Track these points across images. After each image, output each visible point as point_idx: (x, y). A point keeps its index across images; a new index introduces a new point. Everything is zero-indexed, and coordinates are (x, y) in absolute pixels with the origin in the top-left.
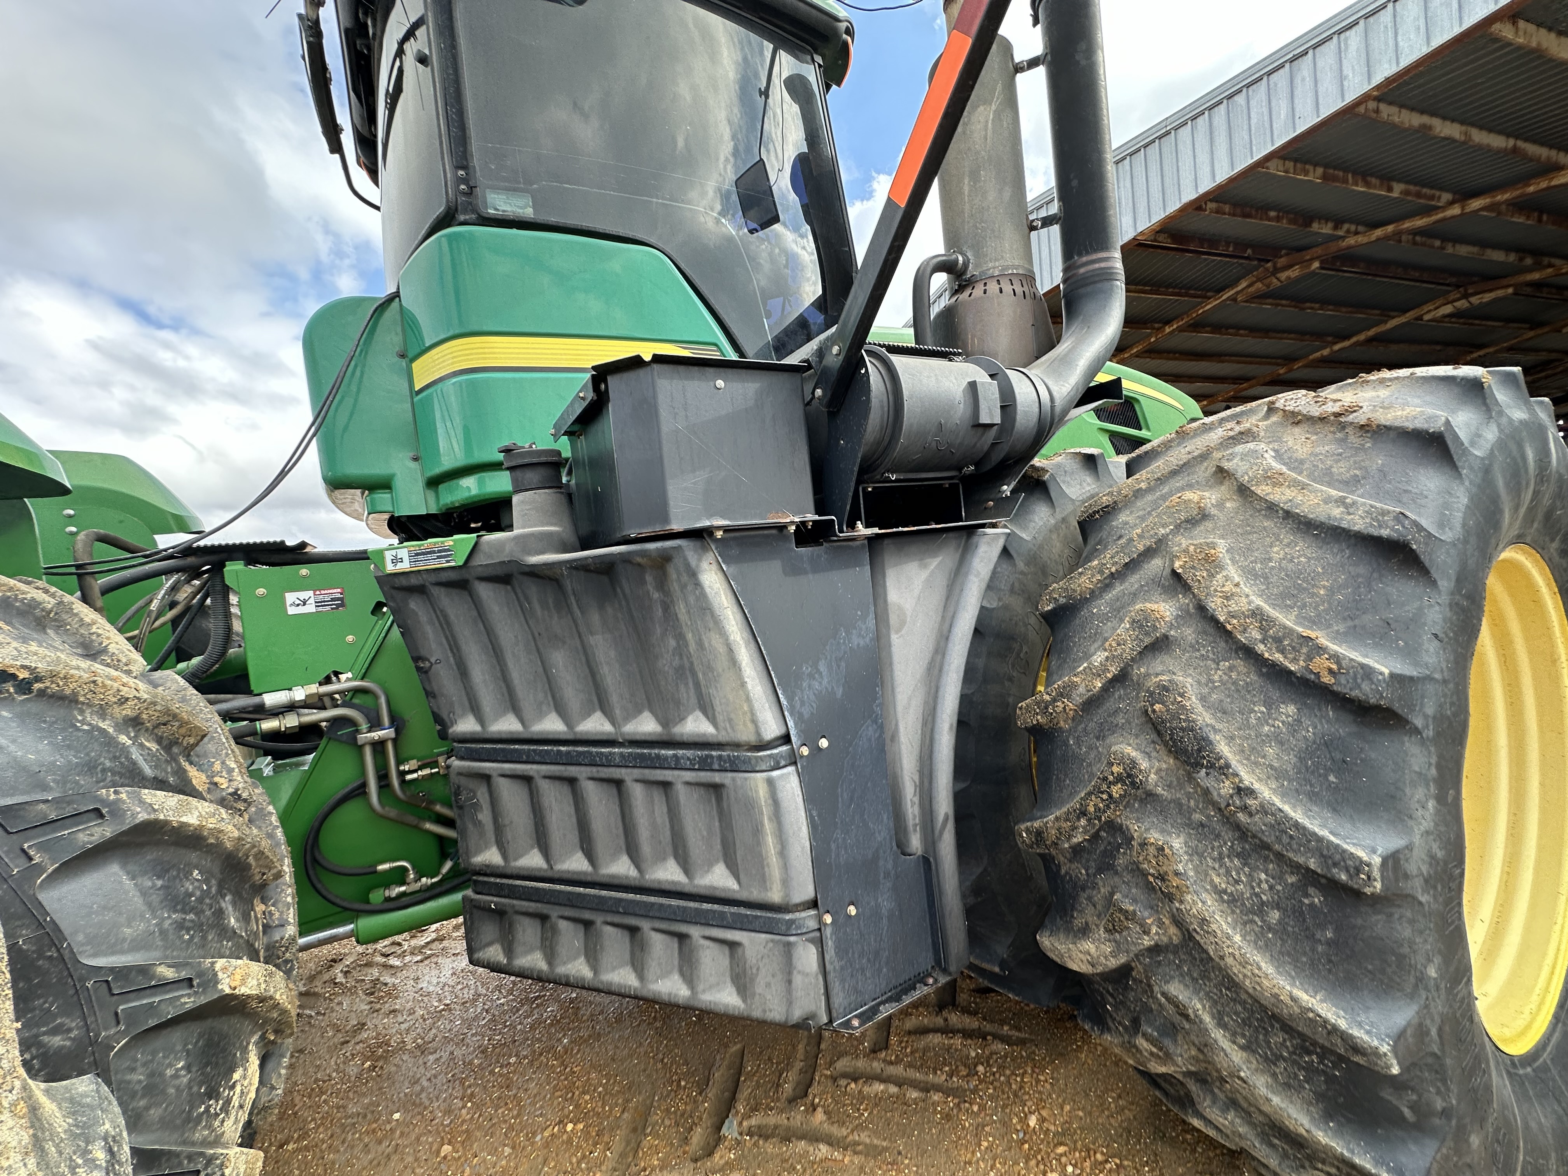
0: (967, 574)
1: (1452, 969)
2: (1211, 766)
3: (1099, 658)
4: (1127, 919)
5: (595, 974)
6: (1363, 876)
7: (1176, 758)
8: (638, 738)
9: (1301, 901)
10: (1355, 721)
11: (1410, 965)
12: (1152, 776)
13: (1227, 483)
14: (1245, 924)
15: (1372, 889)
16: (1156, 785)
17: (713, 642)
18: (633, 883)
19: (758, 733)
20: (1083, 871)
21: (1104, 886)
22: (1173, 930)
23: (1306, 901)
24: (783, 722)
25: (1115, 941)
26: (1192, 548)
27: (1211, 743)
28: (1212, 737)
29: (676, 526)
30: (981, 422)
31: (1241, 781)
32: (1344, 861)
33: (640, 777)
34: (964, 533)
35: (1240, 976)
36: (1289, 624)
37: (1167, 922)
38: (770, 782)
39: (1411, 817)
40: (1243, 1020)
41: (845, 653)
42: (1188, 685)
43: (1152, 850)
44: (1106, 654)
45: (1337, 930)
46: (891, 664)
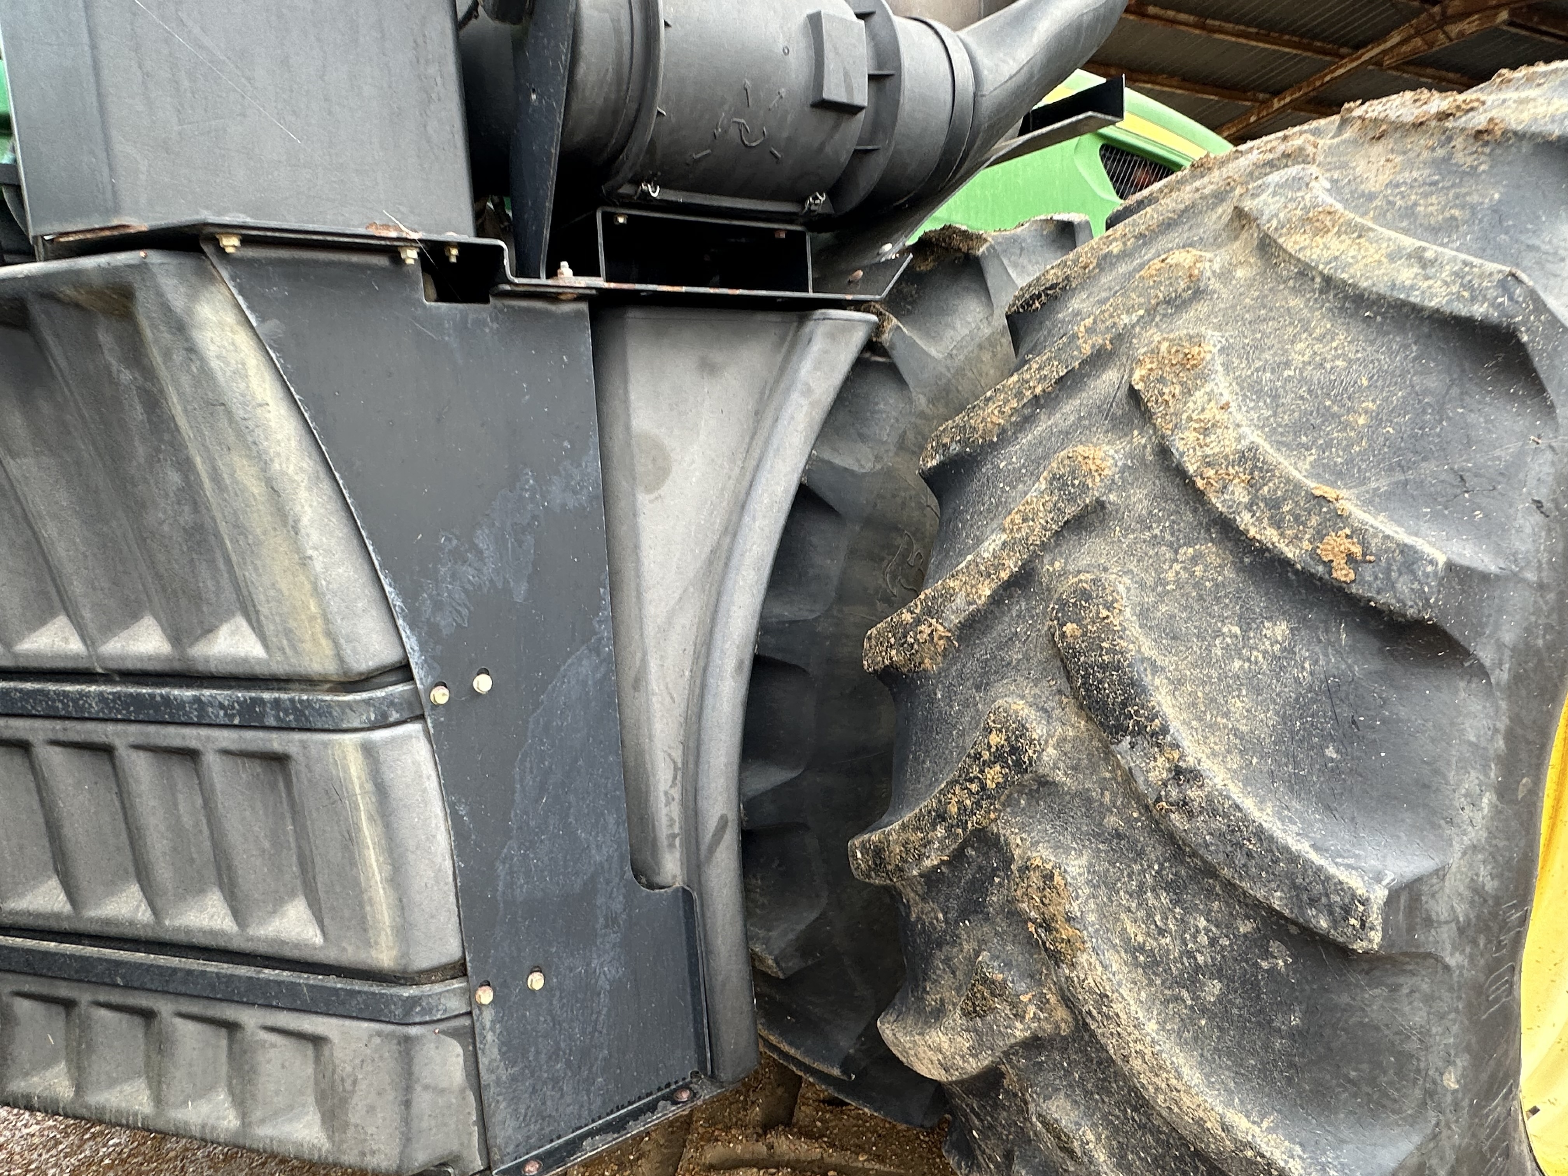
0: (788, 390)
1: (1484, 1077)
2: (1140, 730)
3: (991, 544)
4: (993, 994)
5: (77, 1092)
6: (1353, 921)
7: (1089, 719)
8: (130, 665)
9: (1256, 964)
10: (1381, 650)
11: (1418, 1071)
12: (1050, 750)
13: (1244, 235)
14: (1167, 1002)
15: (1365, 944)
16: (1056, 767)
17: (239, 475)
18: (142, 933)
19: (339, 658)
20: (941, 916)
21: (968, 942)
22: (1061, 1013)
23: (1265, 965)
24: (395, 639)
25: (976, 1031)
26: (1164, 346)
27: (1144, 690)
28: (1147, 679)
29: (138, 224)
30: (826, 96)
31: (1182, 757)
32: (1327, 896)
33: (140, 741)
34: (793, 316)
35: (1152, 1090)
36: (1297, 475)
37: (1053, 1000)
38: (368, 751)
39: (1451, 822)
40: (1155, 1160)
41: (535, 517)
42: (1121, 588)
43: (1035, 878)
44: (1004, 537)
45: (1309, 1013)
46: (637, 547)
